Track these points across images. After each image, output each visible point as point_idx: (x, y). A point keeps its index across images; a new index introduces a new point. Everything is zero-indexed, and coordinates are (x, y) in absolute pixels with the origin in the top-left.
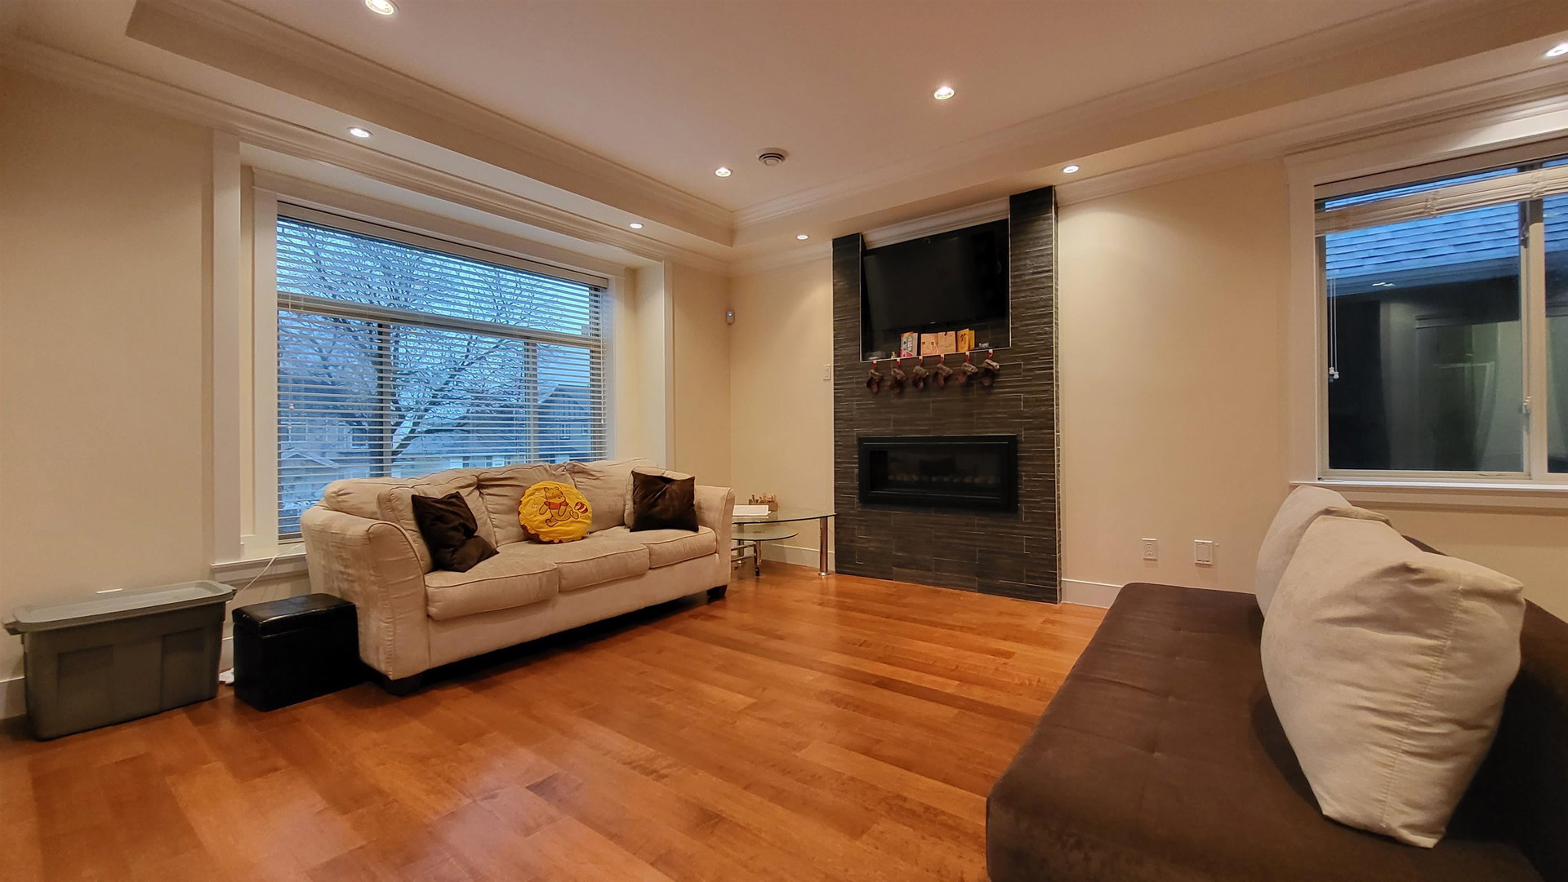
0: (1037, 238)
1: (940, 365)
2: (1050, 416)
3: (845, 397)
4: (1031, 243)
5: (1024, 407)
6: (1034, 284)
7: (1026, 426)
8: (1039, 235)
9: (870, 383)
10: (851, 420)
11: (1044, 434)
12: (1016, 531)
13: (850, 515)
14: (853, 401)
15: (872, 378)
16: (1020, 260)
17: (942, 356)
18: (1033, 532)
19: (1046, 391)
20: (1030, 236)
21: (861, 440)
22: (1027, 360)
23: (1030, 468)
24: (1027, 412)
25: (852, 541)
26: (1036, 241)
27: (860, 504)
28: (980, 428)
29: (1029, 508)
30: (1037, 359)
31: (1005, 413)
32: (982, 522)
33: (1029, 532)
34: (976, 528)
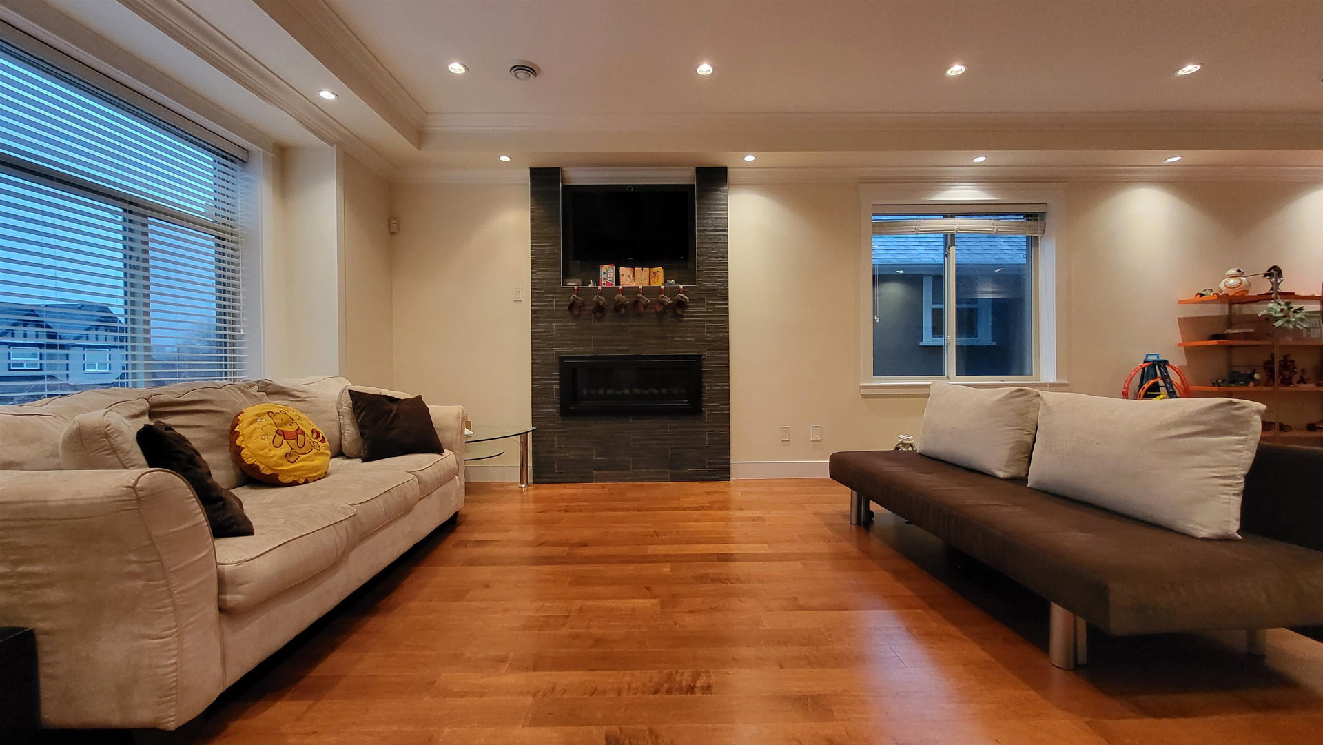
0: (716, 204)
1: (639, 295)
2: (726, 340)
3: (544, 318)
4: (712, 207)
5: (707, 333)
6: (715, 239)
7: (709, 347)
8: (718, 202)
9: (571, 307)
10: (552, 340)
11: (722, 353)
12: (700, 429)
13: (549, 428)
14: (552, 322)
15: (574, 302)
16: (704, 219)
17: (641, 287)
18: (714, 429)
19: (723, 321)
20: (712, 202)
21: (562, 359)
22: (709, 296)
23: (711, 380)
24: (709, 337)
25: (551, 452)
26: (715, 206)
27: (560, 418)
28: (673, 348)
29: (710, 410)
30: (716, 296)
31: (693, 337)
32: (674, 425)
33: (711, 429)
34: (667, 430)
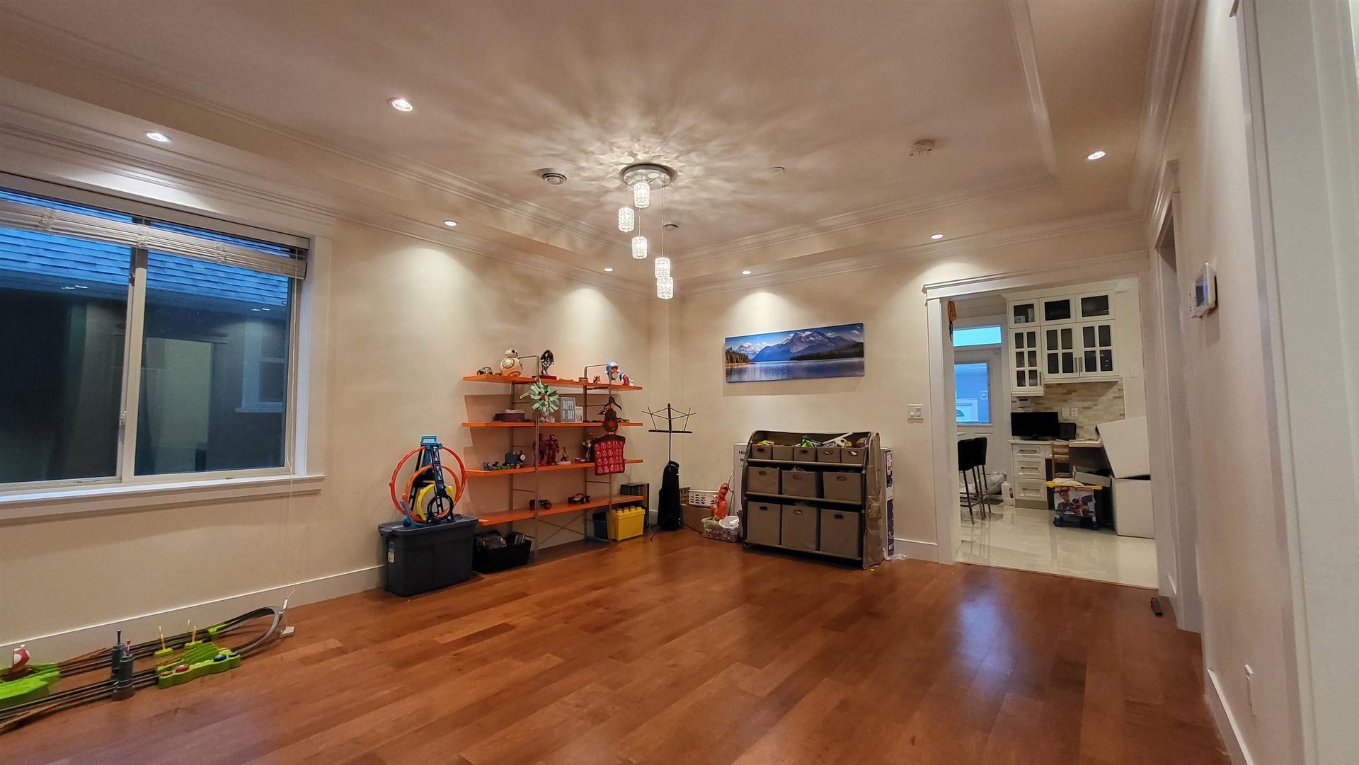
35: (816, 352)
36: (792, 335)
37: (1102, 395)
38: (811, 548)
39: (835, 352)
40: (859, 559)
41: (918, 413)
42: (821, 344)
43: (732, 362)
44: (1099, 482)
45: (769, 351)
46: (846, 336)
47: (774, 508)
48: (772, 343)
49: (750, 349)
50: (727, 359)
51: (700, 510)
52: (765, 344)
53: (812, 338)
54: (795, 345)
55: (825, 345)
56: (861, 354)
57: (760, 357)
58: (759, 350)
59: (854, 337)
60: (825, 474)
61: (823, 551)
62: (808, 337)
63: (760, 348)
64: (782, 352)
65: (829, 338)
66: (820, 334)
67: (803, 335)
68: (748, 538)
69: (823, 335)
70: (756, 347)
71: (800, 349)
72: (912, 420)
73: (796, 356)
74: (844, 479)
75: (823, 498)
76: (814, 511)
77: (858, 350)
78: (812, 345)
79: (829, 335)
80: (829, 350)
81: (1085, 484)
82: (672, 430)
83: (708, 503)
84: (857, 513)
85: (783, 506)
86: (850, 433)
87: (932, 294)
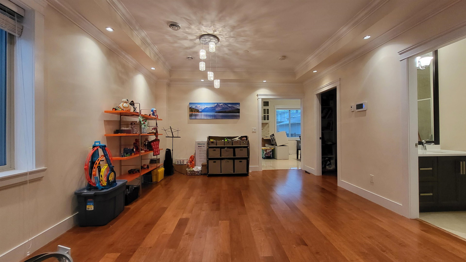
35: (225, 110)
36: (216, 104)
37: (265, 126)
38: (232, 172)
39: (231, 111)
40: (247, 173)
41: (255, 130)
42: (226, 108)
43: (192, 111)
44: (272, 147)
45: (207, 109)
46: (234, 106)
47: (218, 162)
48: (209, 106)
49: (200, 108)
50: (190, 110)
51: (182, 166)
52: (206, 106)
53: (223, 106)
54: (217, 107)
55: (228, 108)
56: (239, 112)
57: (203, 111)
58: (204, 108)
59: (237, 107)
60: (236, 149)
61: (236, 173)
62: (222, 105)
63: (204, 107)
64: (213, 109)
65: (229, 106)
66: (226, 105)
67: (220, 105)
68: (209, 173)
69: (227, 105)
70: (203, 107)
71: (219, 109)
72: (253, 132)
73: (218, 111)
74: (242, 150)
75: (235, 156)
76: (232, 161)
77: (238, 111)
78: (223, 108)
79: (229, 105)
80: (229, 110)
81: (270, 148)
82: (174, 136)
83: (185, 163)
84: (246, 160)
85: (222, 160)
86: (240, 137)
87: (259, 97)
